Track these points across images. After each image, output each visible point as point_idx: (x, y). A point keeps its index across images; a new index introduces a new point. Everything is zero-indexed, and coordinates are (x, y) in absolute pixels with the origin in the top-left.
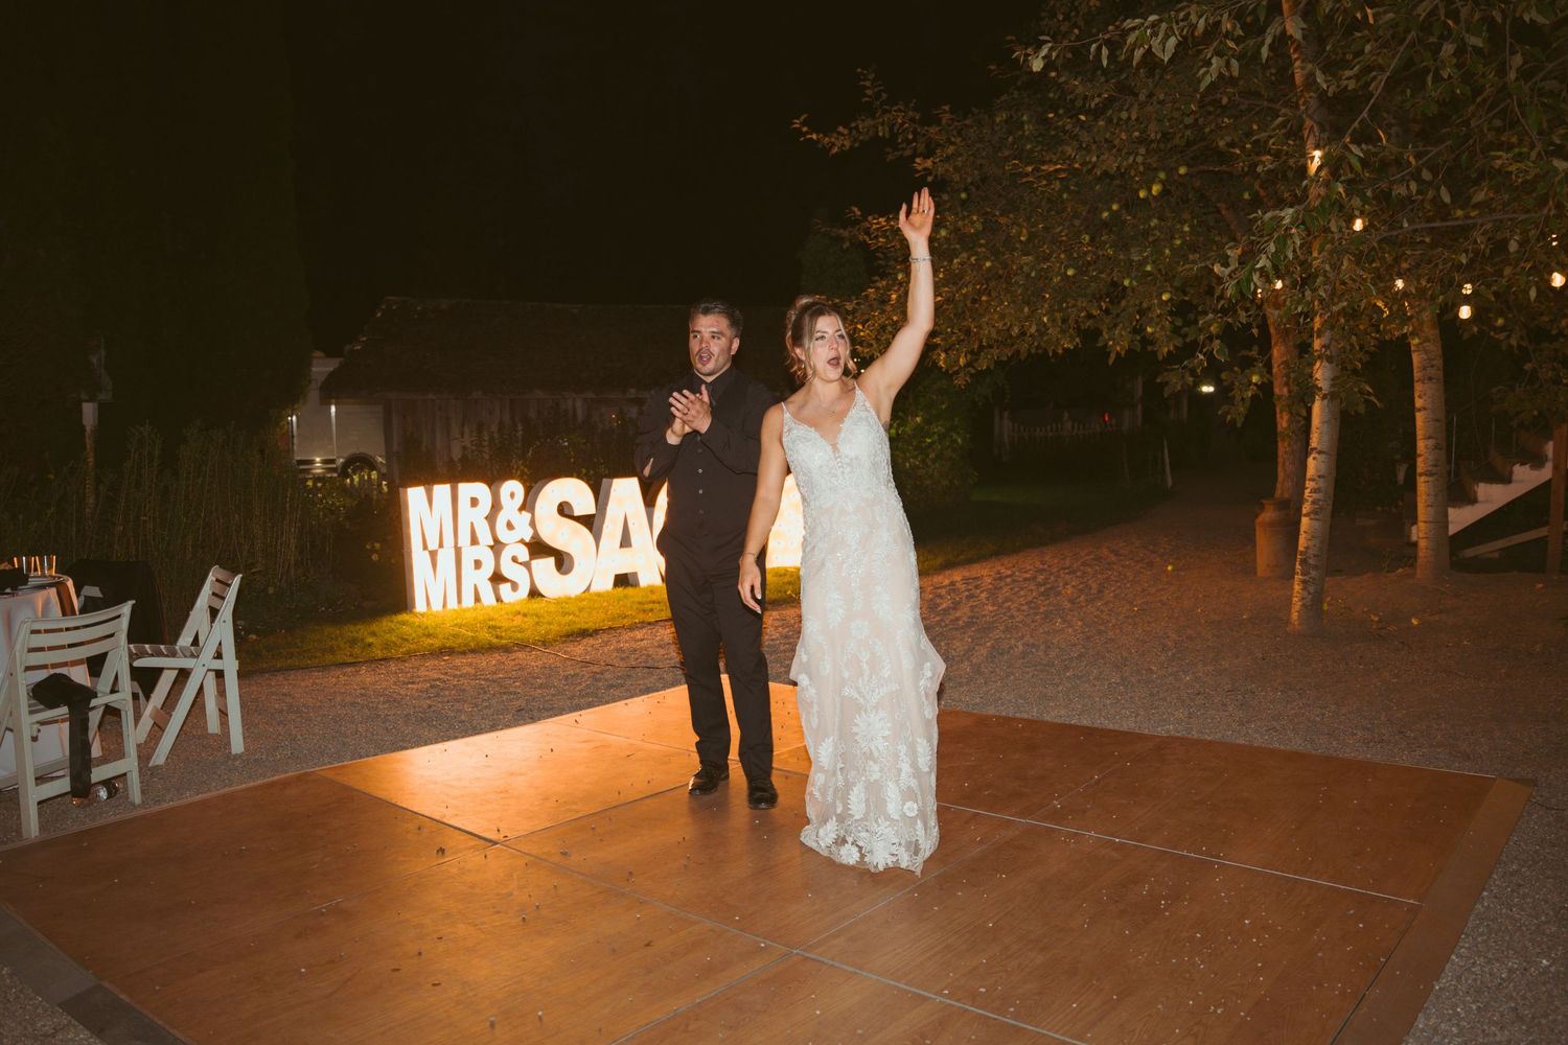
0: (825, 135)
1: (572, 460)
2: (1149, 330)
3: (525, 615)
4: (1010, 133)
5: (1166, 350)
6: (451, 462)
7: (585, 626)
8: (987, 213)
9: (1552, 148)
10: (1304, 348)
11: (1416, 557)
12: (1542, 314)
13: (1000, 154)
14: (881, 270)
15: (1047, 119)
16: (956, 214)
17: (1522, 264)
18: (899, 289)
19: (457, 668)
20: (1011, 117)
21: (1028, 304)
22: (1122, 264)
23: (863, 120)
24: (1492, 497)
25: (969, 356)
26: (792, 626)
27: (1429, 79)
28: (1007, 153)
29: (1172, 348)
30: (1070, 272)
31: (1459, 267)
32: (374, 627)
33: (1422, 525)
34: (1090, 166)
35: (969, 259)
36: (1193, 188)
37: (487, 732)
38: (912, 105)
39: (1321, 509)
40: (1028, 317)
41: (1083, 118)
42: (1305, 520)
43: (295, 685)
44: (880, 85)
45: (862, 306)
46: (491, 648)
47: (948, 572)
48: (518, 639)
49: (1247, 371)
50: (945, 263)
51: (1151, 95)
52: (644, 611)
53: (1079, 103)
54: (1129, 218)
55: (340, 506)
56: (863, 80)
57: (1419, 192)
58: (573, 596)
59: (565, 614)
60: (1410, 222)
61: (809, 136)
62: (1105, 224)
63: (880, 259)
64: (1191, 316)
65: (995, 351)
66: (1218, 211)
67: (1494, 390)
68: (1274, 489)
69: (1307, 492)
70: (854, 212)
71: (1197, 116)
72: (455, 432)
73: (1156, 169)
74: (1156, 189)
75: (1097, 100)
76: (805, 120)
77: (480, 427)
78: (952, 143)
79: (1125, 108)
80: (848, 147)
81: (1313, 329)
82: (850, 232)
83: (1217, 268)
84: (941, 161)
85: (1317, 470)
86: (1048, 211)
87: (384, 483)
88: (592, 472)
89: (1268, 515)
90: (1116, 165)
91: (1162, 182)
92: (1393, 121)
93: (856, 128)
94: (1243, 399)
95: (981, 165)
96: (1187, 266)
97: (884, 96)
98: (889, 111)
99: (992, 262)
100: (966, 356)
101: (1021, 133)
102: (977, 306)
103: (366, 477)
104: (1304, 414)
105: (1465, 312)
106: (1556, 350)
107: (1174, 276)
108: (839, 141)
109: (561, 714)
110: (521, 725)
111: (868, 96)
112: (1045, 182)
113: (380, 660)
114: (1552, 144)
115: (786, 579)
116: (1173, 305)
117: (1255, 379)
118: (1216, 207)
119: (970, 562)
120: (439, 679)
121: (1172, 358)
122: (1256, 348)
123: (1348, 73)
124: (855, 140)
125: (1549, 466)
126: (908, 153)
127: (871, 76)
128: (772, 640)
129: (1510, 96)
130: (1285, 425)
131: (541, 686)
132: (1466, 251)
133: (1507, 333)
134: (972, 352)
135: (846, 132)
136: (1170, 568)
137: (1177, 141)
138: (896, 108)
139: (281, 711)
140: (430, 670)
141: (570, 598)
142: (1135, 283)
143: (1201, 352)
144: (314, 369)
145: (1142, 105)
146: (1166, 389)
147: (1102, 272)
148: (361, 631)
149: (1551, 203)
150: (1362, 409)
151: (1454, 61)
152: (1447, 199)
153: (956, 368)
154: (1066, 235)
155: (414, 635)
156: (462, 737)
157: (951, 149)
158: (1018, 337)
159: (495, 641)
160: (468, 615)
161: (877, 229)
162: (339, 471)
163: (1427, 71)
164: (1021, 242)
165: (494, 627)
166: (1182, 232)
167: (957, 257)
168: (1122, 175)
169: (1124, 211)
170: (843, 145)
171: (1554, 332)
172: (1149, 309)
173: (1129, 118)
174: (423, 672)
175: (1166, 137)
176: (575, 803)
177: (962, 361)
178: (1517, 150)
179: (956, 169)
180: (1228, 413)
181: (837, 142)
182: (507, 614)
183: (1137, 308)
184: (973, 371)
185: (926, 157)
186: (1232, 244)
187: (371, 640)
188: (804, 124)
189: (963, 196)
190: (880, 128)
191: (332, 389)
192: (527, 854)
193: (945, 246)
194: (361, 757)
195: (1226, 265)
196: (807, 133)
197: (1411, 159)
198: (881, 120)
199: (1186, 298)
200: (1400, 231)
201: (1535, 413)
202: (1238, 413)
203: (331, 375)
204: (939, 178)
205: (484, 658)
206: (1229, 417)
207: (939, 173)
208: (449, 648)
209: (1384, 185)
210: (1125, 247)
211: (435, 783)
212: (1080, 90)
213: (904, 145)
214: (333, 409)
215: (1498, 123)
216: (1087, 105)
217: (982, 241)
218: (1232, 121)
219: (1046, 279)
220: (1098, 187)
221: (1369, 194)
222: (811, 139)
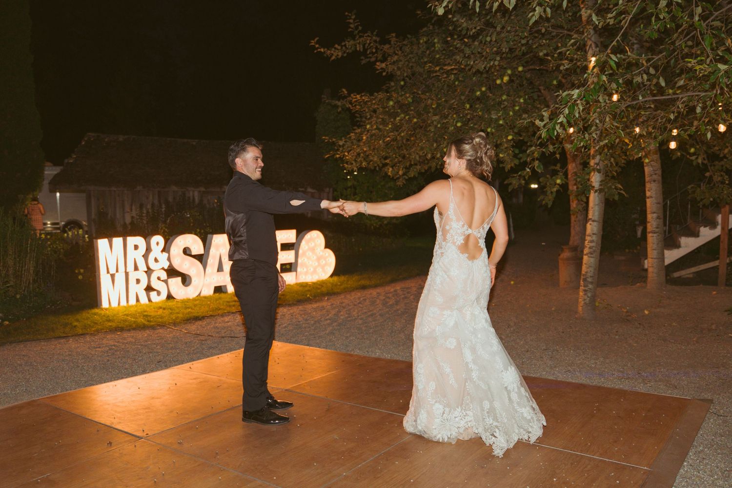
0: (328, 49)
1: (192, 224)
2: (501, 155)
3: (164, 309)
4: (428, 49)
5: (509, 166)
6: (125, 226)
7: (196, 315)
8: (415, 92)
9: (718, 57)
10: (585, 165)
11: (646, 277)
12: (715, 146)
13: (422, 60)
14: (358, 124)
15: (448, 41)
16: (398, 93)
17: (703, 119)
18: (367, 134)
19: (125, 339)
20: (429, 40)
21: (436, 142)
22: (486, 120)
23: (349, 41)
24: (688, 244)
25: (404, 169)
26: (310, 314)
27: (653, 19)
28: (426, 60)
29: (513, 165)
30: (459, 124)
31: (669, 120)
32: (78, 317)
33: (650, 260)
34: (469, 67)
35: (405, 117)
36: (526, 78)
37: (140, 375)
38: (375, 33)
39: (594, 251)
40: (436, 149)
41: (466, 40)
42: (585, 258)
43: (30, 350)
44: (358, 22)
45: (348, 143)
46: (143, 327)
47: (393, 285)
48: (159, 322)
49: (554, 177)
50: (392, 120)
51: (503, 28)
52: (230, 306)
53: (464, 32)
54: (491, 95)
55: (60, 249)
56: (349, 19)
57: (648, 80)
58: (191, 298)
59: (186, 308)
60: (643, 97)
61: (319, 50)
62: (478, 98)
63: (358, 117)
64: (524, 148)
65: (418, 167)
66: (540, 91)
67: (689, 187)
68: (569, 240)
69: (586, 242)
70: (344, 92)
71: (529, 39)
72: (127, 208)
73: (505, 68)
74: (506, 79)
75: (474, 31)
76: (318, 40)
77: (141, 206)
78: (396, 54)
79: (489, 35)
80: (340, 56)
81: (590, 154)
82: (342, 102)
83: (538, 122)
84: (390, 64)
85: (592, 230)
86: (447, 92)
87: (86, 236)
88: (202, 231)
89: (566, 254)
90: (484, 66)
91: (510, 76)
92: (635, 42)
93: (345, 45)
94: (552, 192)
95: (412, 66)
96: (521, 121)
97: (360, 28)
98: (363, 37)
99: (417, 119)
100: (403, 170)
101: (433, 48)
102: (409, 143)
103: (76, 233)
104: (585, 200)
105: (673, 145)
106: (722, 166)
107: (515, 127)
108: (336, 53)
109: (182, 364)
110: (159, 370)
111: (352, 28)
112: (445, 76)
113: (82, 335)
114: (718, 55)
115: (307, 289)
116: (514, 142)
117: (558, 181)
118: (539, 89)
119: (405, 279)
120: (114, 345)
121: (514, 170)
122: (559, 165)
123: (610, 15)
124: (344, 52)
125: (719, 228)
126: (373, 59)
127: (353, 17)
128: (299, 322)
129: (696, 29)
130: (575, 206)
131: (172, 348)
132: (673, 112)
133: (696, 156)
134: (406, 168)
135: (339, 48)
136: (512, 283)
137: (517, 53)
138: (366, 35)
139: (21, 365)
140: (110, 340)
141: (189, 299)
142: (493, 130)
143: (528, 167)
144: (46, 172)
145: (499, 34)
146: (510, 187)
147: (475, 125)
148: (71, 319)
149: (717, 87)
150: (616, 198)
151: (667, 9)
152: (663, 84)
153: (398, 176)
154: (457, 105)
155: (101, 321)
156: (126, 378)
157: (396, 58)
158: (431, 159)
159: (147, 323)
160: (132, 309)
161: (356, 101)
162: (61, 229)
163: (652, 14)
164: (433, 108)
165: (147, 316)
166: (520, 102)
167: (398, 117)
168: (487, 72)
169: (488, 91)
170: (338, 55)
171: (722, 155)
172: (501, 144)
173: (491, 41)
174: (105, 341)
175: (511, 50)
176: (187, 414)
177: (401, 173)
178: (699, 58)
179: (399, 69)
180: (543, 200)
181: (334, 54)
182: (154, 308)
183: (495, 144)
184: (407, 178)
185: (382, 62)
186: (545, 109)
187: (75, 324)
188: (317, 43)
189: (402, 83)
190: (358, 46)
191: (56, 184)
192: (159, 444)
193: (392, 111)
194: (67, 390)
195: (542, 120)
196: (318, 48)
197: (644, 62)
198: (358, 41)
199: (521, 138)
200: (637, 102)
201: (712, 199)
202: (548, 200)
203: (56, 176)
204: (389, 73)
205: (140, 333)
206: (544, 202)
207: (389, 71)
208: (121, 327)
209: (628, 76)
210: (488, 111)
211: (109, 404)
212: (465, 25)
213: (371, 55)
214: (58, 194)
215: (690, 43)
216: (469, 33)
217: (412, 108)
218: (547, 41)
219: (446, 128)
220: (474, 78)
221: (621, 81)
222: (321, 51)
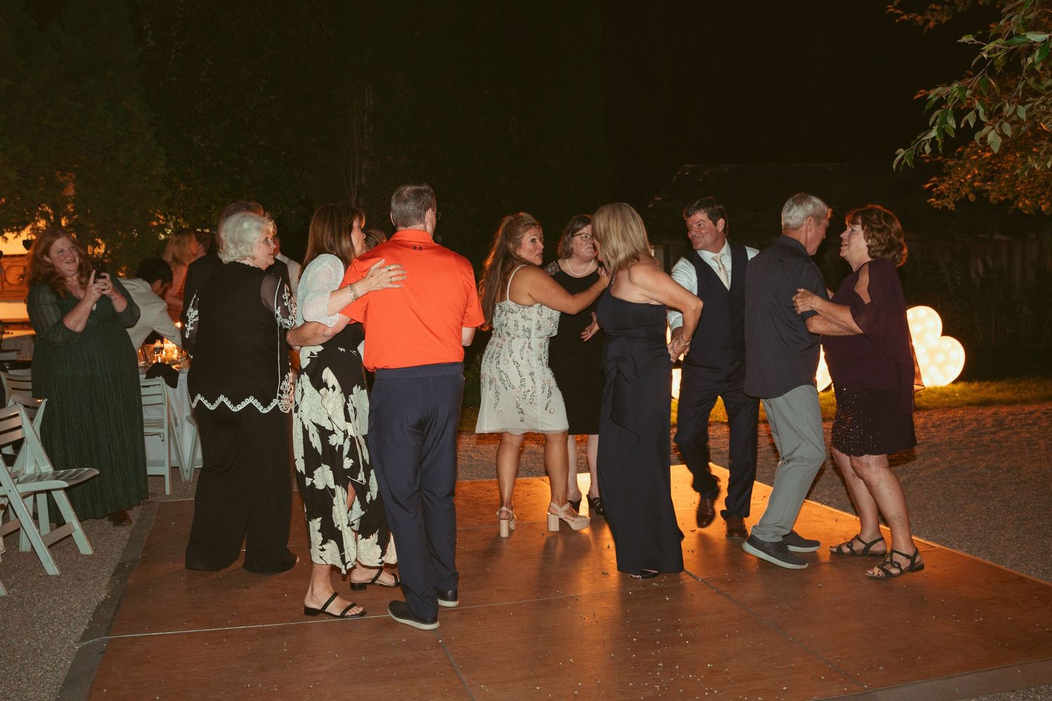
0: (918, 14)
61: (902, 18)
135: (939, 8)
196: (900, 15)
222: (904, 19)
